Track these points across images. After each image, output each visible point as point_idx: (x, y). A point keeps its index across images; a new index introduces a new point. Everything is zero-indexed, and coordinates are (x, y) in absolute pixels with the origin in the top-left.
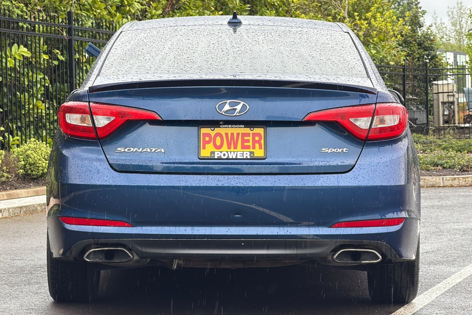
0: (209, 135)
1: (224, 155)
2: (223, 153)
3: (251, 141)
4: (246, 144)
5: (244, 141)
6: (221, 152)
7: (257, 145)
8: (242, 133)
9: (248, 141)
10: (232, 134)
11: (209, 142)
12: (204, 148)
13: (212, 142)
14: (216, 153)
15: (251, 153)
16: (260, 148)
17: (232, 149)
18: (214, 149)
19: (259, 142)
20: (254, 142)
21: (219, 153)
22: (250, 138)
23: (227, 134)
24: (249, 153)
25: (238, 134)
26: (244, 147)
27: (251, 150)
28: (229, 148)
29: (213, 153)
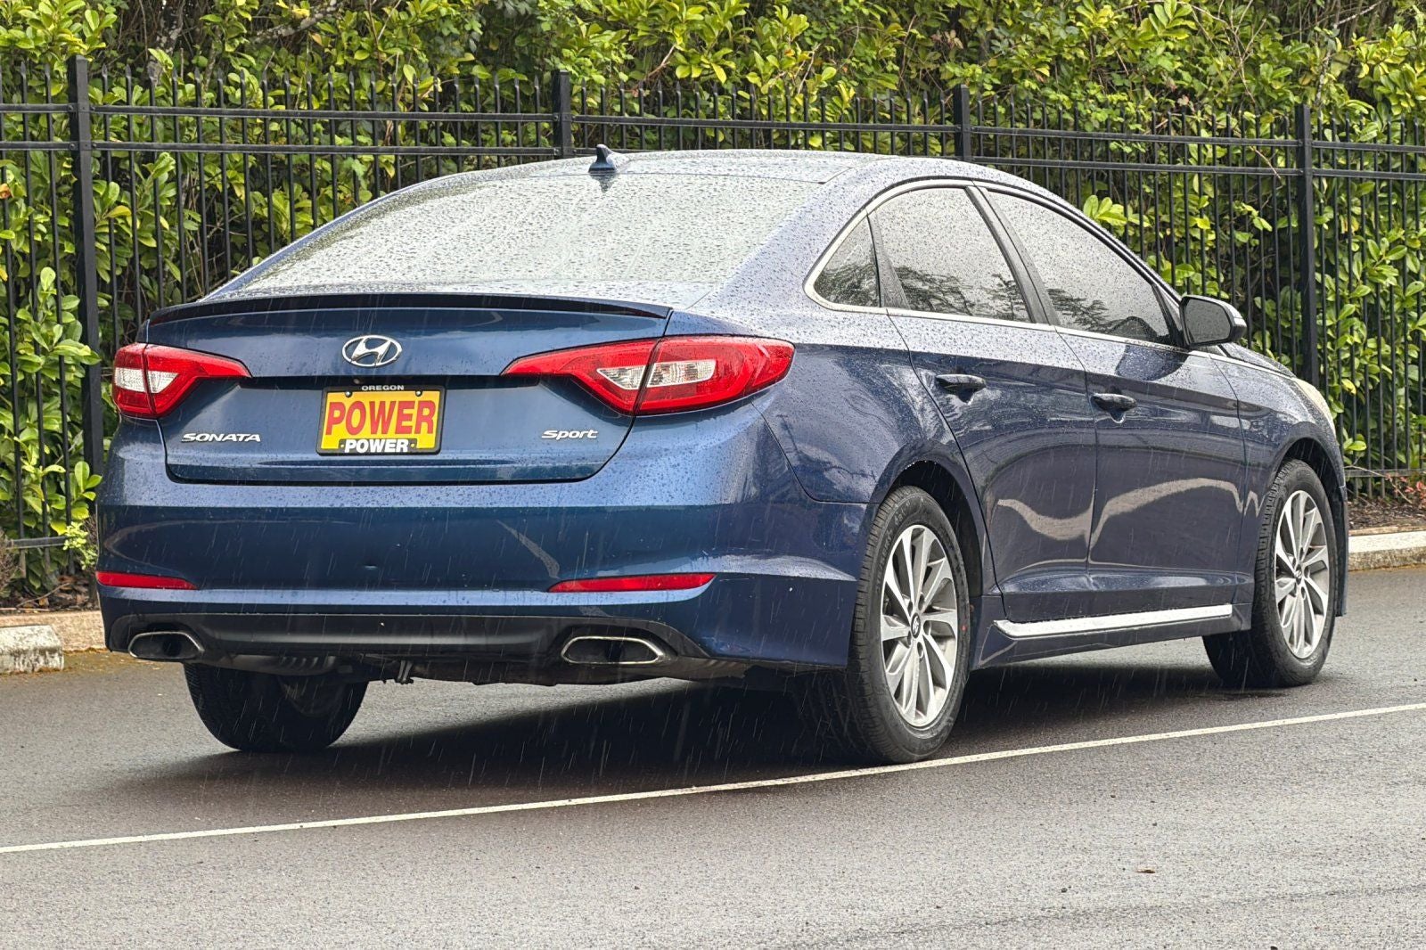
0: (340, 406)
1: (362, 446)
2: (360, 442)
3: (414, 418)
4: (405, 423)
5: (402, 417)
6: (357, 440)
7: (424, 426)
8: (400, 402)
9: (409, 417)
10: (382, 404)
11: (338, 421)
12: (329, 432)
13: (344, 422)
14: (348, 442)
15: (412, 441)
16: (430, 431)
17: (379, 434)
18: (346, 435)
19: (428, 419)
20: (421, 418)
21: (354, 442)
22: (414, 412)
23: (372, 404)
24: (407, 442)
25: (393, 403)
26: (401, 430)
27: (412, 436)
28: (374, 431)
29: (343, 442)
